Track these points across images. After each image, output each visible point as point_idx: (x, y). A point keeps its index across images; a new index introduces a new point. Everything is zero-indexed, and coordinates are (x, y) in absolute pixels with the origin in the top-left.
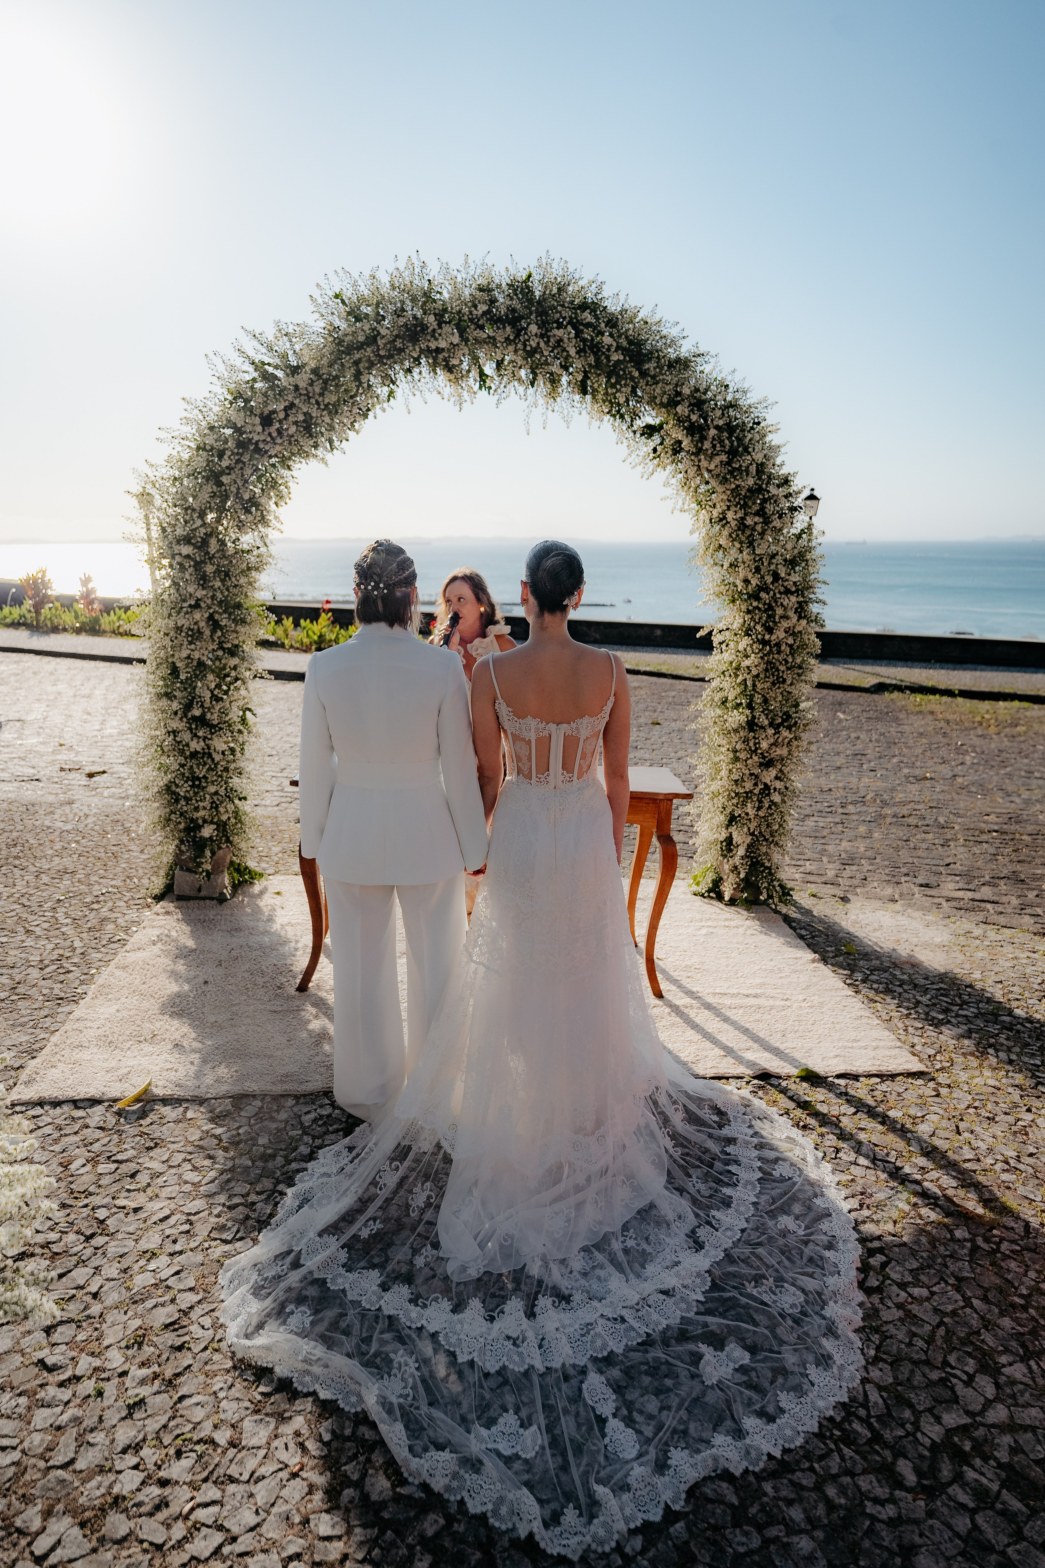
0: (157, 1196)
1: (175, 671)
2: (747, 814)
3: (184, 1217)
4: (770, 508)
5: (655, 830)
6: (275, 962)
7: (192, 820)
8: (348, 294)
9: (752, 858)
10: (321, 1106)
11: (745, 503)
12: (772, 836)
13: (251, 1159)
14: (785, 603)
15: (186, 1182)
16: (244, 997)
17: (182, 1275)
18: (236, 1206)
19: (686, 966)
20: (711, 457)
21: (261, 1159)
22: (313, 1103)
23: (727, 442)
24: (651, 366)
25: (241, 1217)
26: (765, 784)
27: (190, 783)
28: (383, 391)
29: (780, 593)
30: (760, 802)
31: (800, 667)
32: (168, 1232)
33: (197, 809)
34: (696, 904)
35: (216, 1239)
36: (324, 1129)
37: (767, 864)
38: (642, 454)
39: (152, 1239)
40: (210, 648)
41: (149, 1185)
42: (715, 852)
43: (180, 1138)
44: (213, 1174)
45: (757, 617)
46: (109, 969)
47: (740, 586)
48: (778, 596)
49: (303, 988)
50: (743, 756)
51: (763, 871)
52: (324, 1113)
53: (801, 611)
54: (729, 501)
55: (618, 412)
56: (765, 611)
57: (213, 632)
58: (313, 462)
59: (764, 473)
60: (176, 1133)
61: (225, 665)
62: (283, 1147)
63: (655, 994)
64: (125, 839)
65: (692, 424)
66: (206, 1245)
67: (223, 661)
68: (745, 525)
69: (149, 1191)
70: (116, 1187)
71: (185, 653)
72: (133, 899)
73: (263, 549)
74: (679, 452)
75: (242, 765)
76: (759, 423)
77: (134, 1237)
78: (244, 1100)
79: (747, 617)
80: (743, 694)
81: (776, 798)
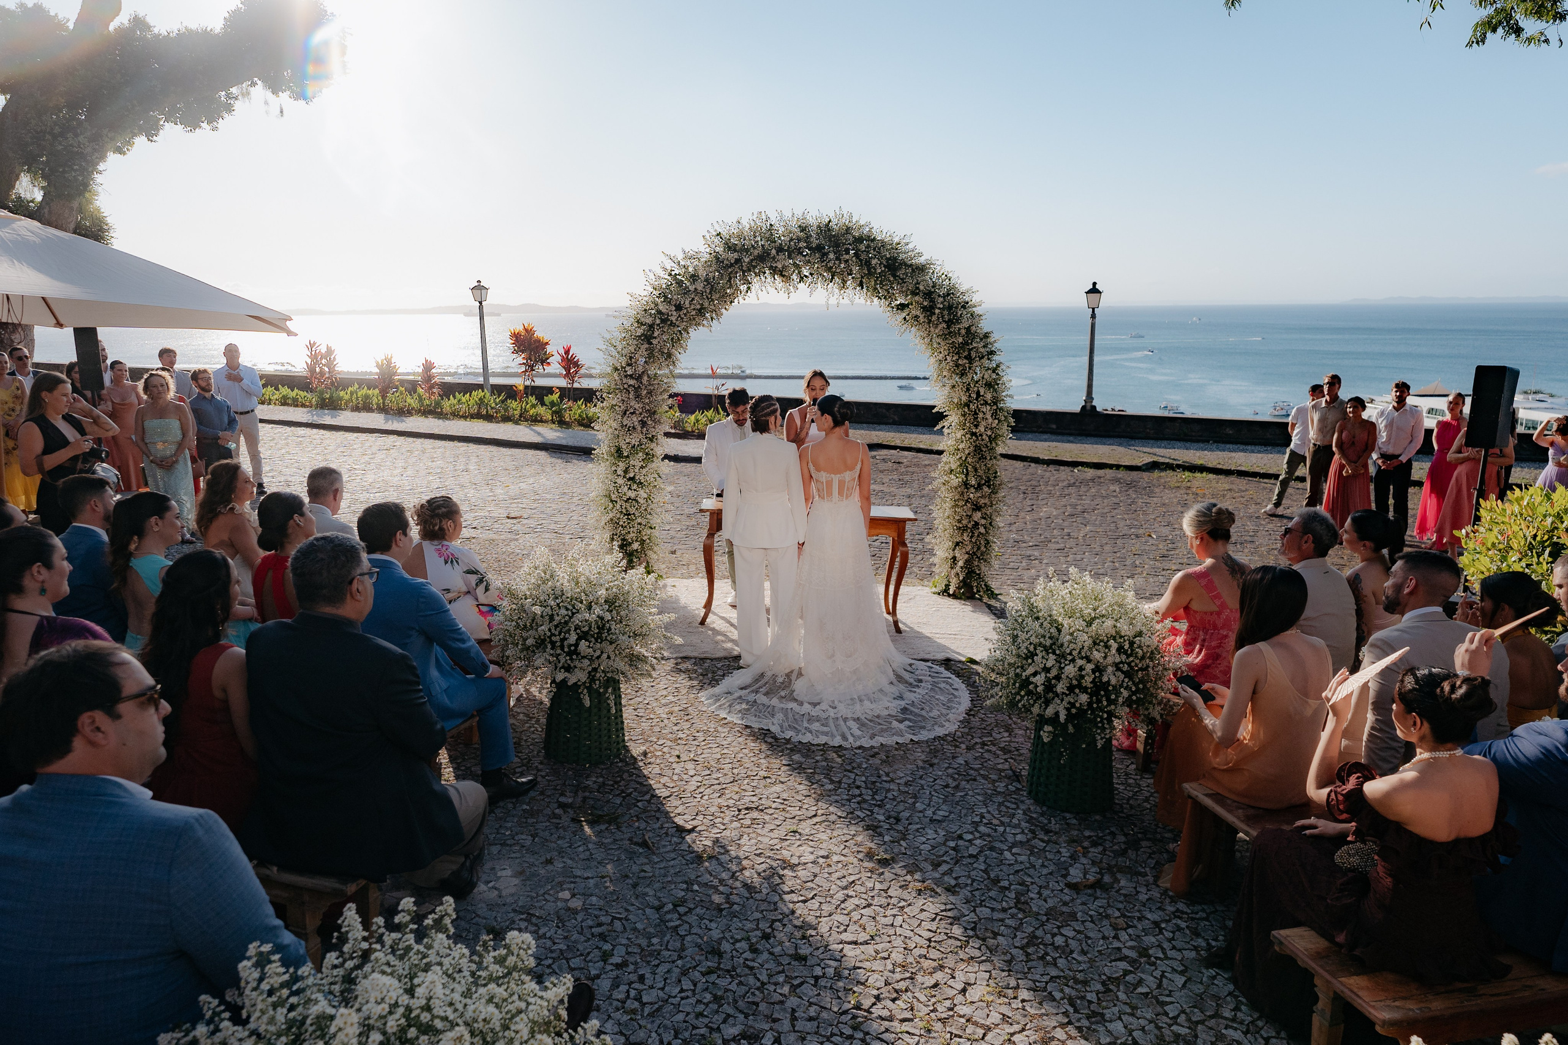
1: (619, 450)
2: (965, 540)
4: (973, 354)
5: (896, 538)
8: (724, 234)
9: (968, 567)
11: (959, 351)
12: (982, 555)
20: (936, 326)
24: (900, 273)
26: (976, 522)
28: (743, 288)
30: (973, 533)
33: (629, 533)
37: (978, 572)
38: (898, 320)
40: (640, 437)
42: (947, 566)
45: (968, 418)
49: (703, 623)
51: (975, 576)
55: (882, 297)
56: (973, 415)
58: (701, 328)
59: (970, 334)
61: (647, 447)
65: (925, 306)
67: (646, 445)
75: (654, 507)
76: (968, 302)
78: (688, 659)
79: (962, 418)
80: (961, 465)
81: (982, 530)
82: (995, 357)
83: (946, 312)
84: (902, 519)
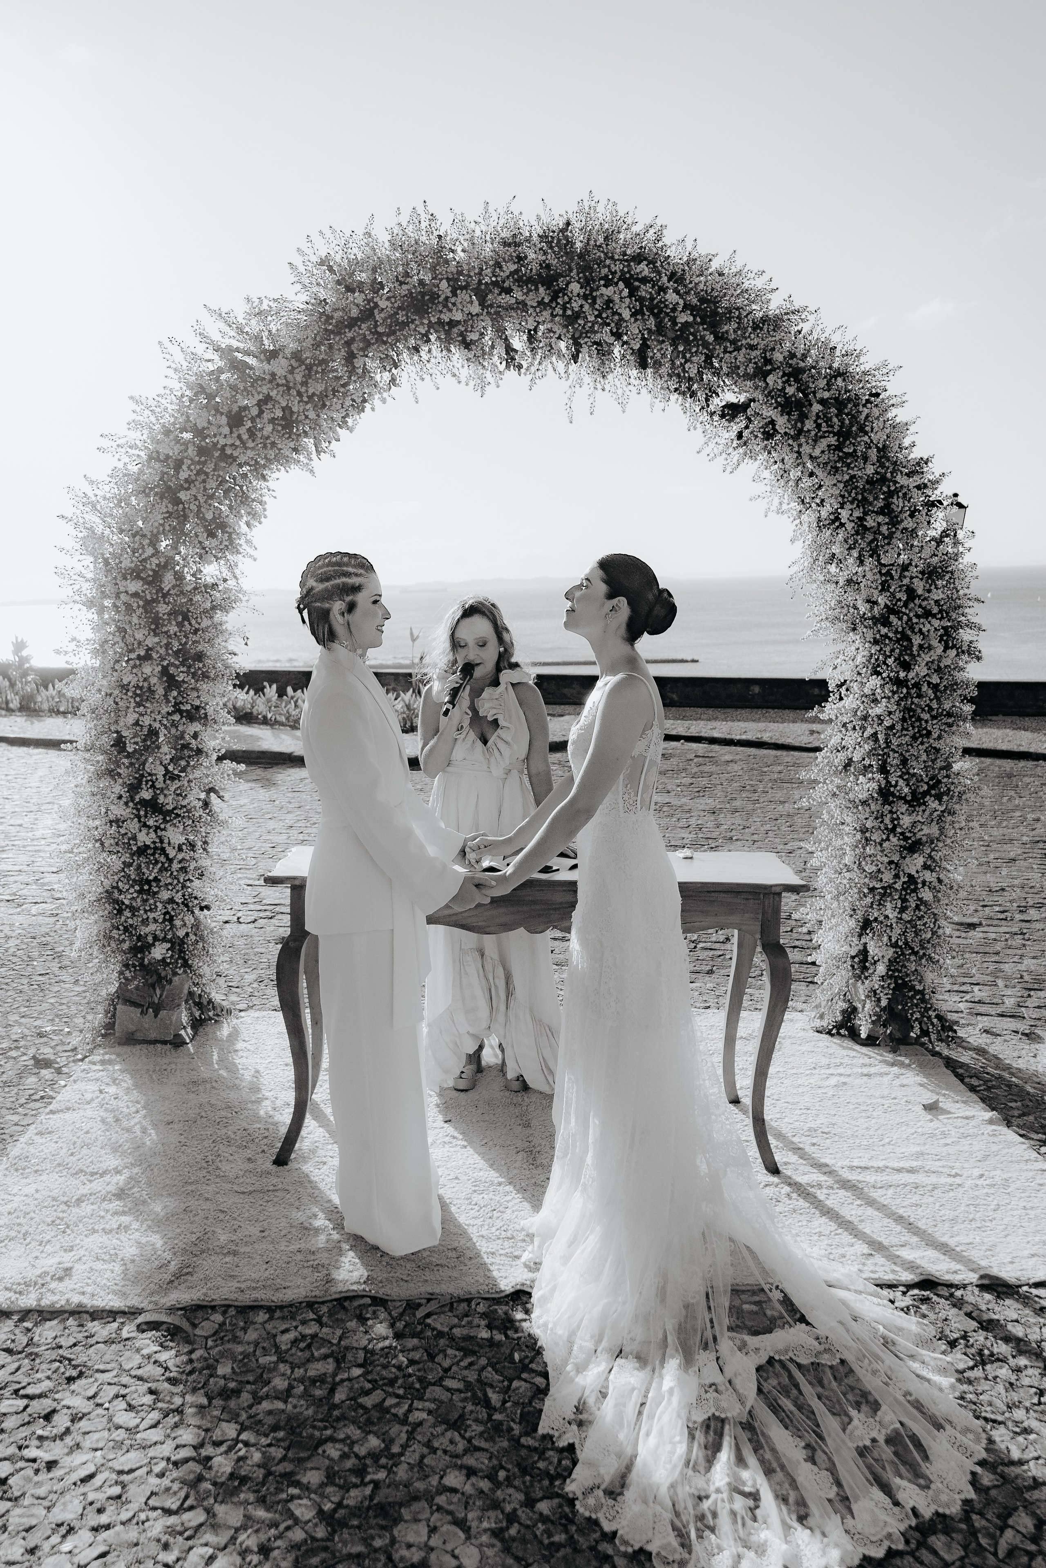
0: (78, 1446)
1: (119, 742)
2: (887, 917)
3: (114, 1476)
4: (897, 504)
5: (758, 936)
6: (245, 1125)
7: (139, 938)
8: (336, 258)
9: (896, 977)
10: (304, 1322)
11: (865, 499)
13: (207, 1395)
14: (925, 630)
15: (118, 1427)
16: (204, 1172)
17: (108, 1557)
18: (186, 1460)
19: (810, 1130)
20: (815, 441)
21: (220, 1394)
22: (293, 1318)
24: (730, 328)
25: (192, 1476)
26: (910, 876)
27: (137, 888)
28: (383, 377)
29: (917, 616)
30: (904, 900)
31: (949, 715)
32: (91, 1497)
33: (145, 922)
34: (821, 1044)
35: (154, 1509)
36: (307, 1354)
37: (919, 987)
38: (724, 441)
39: (70, 1507)
41: (68, 1431)
42: (844, 971)
43: (113, 1365)
44: (155, 1416)
45: (888, 649)
46: (27, 1136)
47: (863, 608)
48: (915, 620)
49: (281, 1160)
50: (876, 836)
51: (913, 997)
52: (308, 1331)
53: (948, 638)
56: (898, 641)
57: (168, 690)
58: (294, 470)
59: (888, 460)
60: (107, 1358)
61: (183, 732)
62: (251, 1379)
63: (767, 1168)
64: (54, 966)
66: (143, 1516)
67: (180, 728)
69: (68, 1440)
70: (25, 1432)
71: (131, 718)
72: (63, 1043)
73: (231, 583)
74: (772, 436)
75: (205, 862)
76: (877, 395)
77: (46, 1503)
78: (200, 1314)
79: (874, 649)
80: (875, 752)
81: (925, 894)
82: (940, 516)
83: (835, 411)
84: (771, 886)
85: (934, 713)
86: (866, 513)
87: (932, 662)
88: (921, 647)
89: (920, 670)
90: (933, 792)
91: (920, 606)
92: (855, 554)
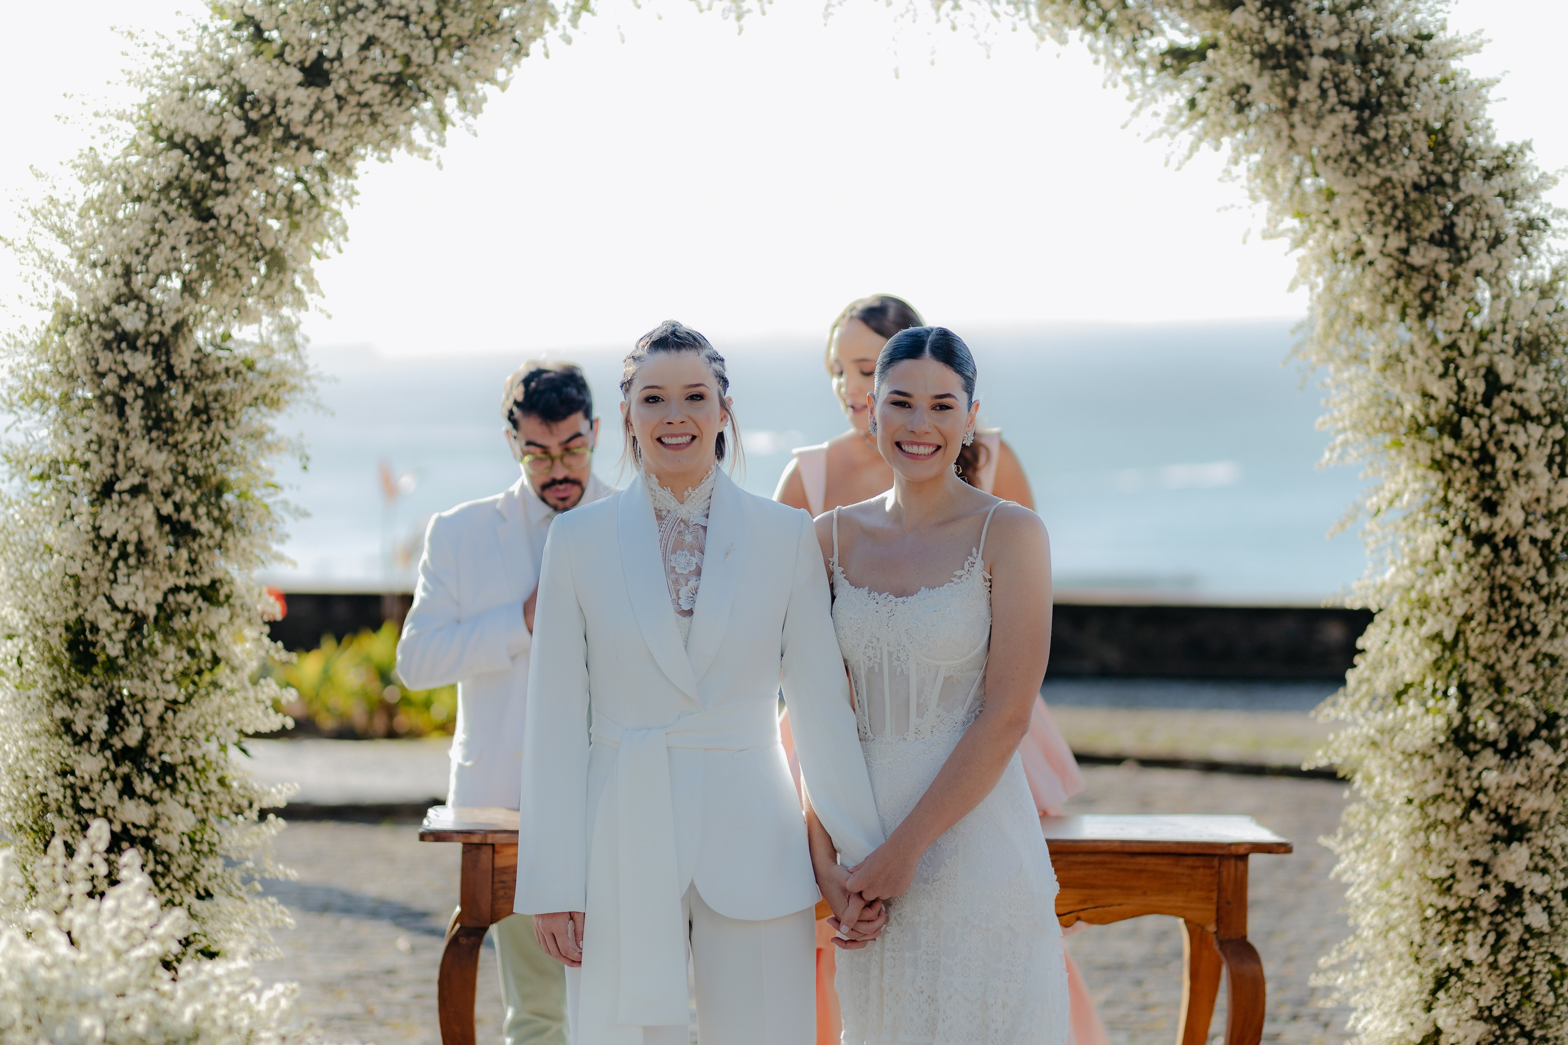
2: (1470, 965)
4: (1464, 226)
5: (1211, 932)
11: (1407, 216)
12: (1540, 1024)
14: (1518, 444)
23: (1352, 84)
26: (1509, 886)
30: (1498, 929)
38: (1163, 110)
40: (165, 587)
45: (1456, 479)
47: (1411, 406)
50: (1444, 813)
54: (1371, 213)
55: (1103, 18)
56: (1476, 464)
58: (399, 154)
59: (1450, 149)
65: (1272, 48)
67: (194, 617)
68: (1413, 268)
73: (283, 356)
74: (1249, 104)
76: (1429, 37)
79: (1435, 479)
80: (1437, 665)
81: (1536, 917)
82: (1549, 241)
83: (1348, 69)
84: (1230, 845)
85: (1545, 592)
86: (1411, 241)
87: (1538, 500)
88: (1516, 474)
89: (1512, 514)
90: (1544, 733)
91: (1513, 404)
92: (1392, 312)
